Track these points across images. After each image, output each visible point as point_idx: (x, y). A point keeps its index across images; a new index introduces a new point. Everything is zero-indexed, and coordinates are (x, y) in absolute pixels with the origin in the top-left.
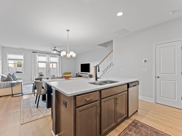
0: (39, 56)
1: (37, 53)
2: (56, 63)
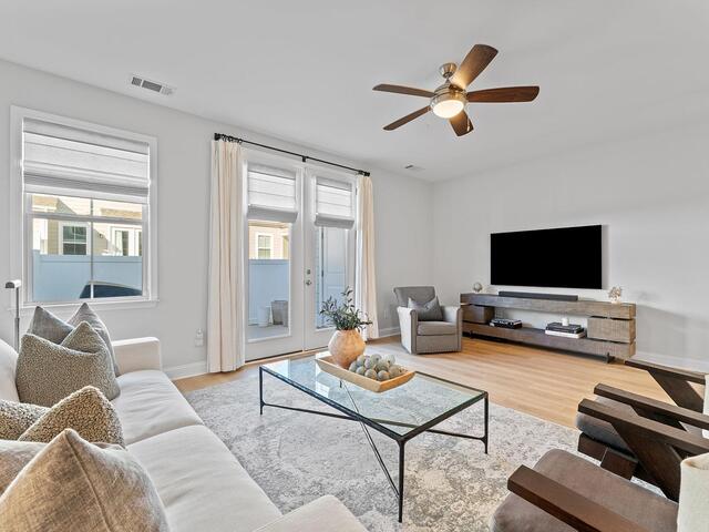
0: (252, 166)
1: (243, 149)
2: (348, 223)
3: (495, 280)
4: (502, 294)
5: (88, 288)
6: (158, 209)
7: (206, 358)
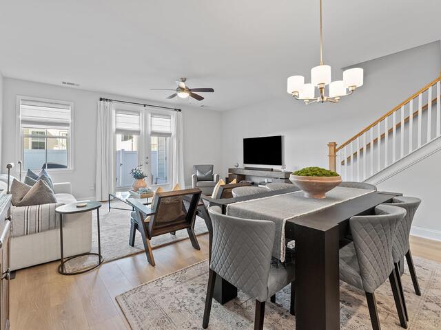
0: (118, 111)
1: (113, 104)
2: (169, 135)
3: (246, 162)
4: (246, 168)
5: (45, 165)
6: (74, 131)
7: (95, 195)
